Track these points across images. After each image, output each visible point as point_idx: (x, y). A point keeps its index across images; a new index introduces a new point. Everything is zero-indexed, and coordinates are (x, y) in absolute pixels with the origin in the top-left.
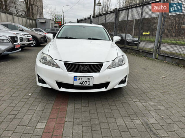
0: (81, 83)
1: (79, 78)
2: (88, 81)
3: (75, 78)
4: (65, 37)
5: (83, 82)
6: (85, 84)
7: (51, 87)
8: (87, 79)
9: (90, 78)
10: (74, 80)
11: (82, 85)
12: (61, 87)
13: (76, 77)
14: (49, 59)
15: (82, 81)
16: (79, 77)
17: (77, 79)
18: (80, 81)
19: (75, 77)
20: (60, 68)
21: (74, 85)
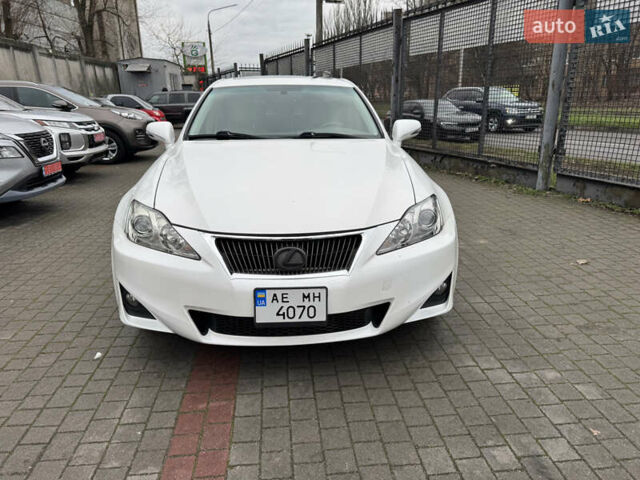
0: (284, 315)
1: (275, 295)
2: (307, 303)
3: (260, 295)
4: (215, 133)
5: (291, 310)
6: (297, 316)
7: (171, 329)
8: (304, 296)
9: (317, 292)
10: (256, 305)
11: (287, 320)
12: (210, 330)
13: (263, 290)
14: (157, 224)
15: (286, 305)
16: (273, 292)
17: (264, 299)
18: (276, 306)
19: (257, 290)
20: (199, 258)
21: (258, 321)
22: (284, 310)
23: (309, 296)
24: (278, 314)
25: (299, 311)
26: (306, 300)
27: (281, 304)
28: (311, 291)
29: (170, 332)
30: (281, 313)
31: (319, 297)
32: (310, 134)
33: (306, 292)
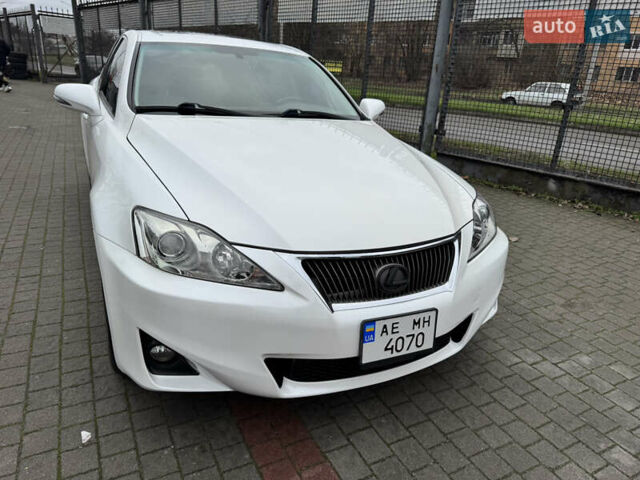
0: (392, 349)
1: (385, 327)
2: (416, 331)
3: (369, 329)
5: (400, 342)
6: (406, 347)
7: (230, 387)
8: (415, 323)
9: (426, 315)
11: (395, 354)
12: (285, 379)
13: (372, 322)
15: (395, 337)
16: (382, 323)
17: (373, 333)
18: (386, 338)
20: (281, 288)
21: (364, 361)
22: (393, 343)
23: (419, 322)
24: (386, 349)
25: (407, 341)
26: (416, 327)
27: (390, 336)
28: (421, 316)
29: (228, 390)
30: (390, 347)
31: (429, 321)
32: (296, 111)
33: (416, 317)
